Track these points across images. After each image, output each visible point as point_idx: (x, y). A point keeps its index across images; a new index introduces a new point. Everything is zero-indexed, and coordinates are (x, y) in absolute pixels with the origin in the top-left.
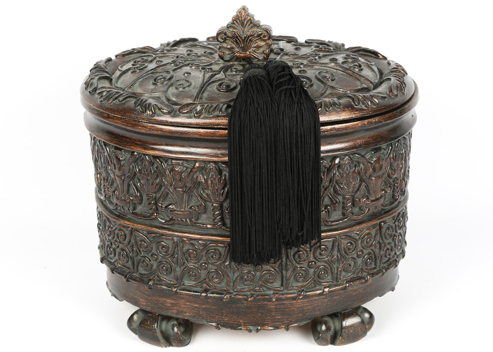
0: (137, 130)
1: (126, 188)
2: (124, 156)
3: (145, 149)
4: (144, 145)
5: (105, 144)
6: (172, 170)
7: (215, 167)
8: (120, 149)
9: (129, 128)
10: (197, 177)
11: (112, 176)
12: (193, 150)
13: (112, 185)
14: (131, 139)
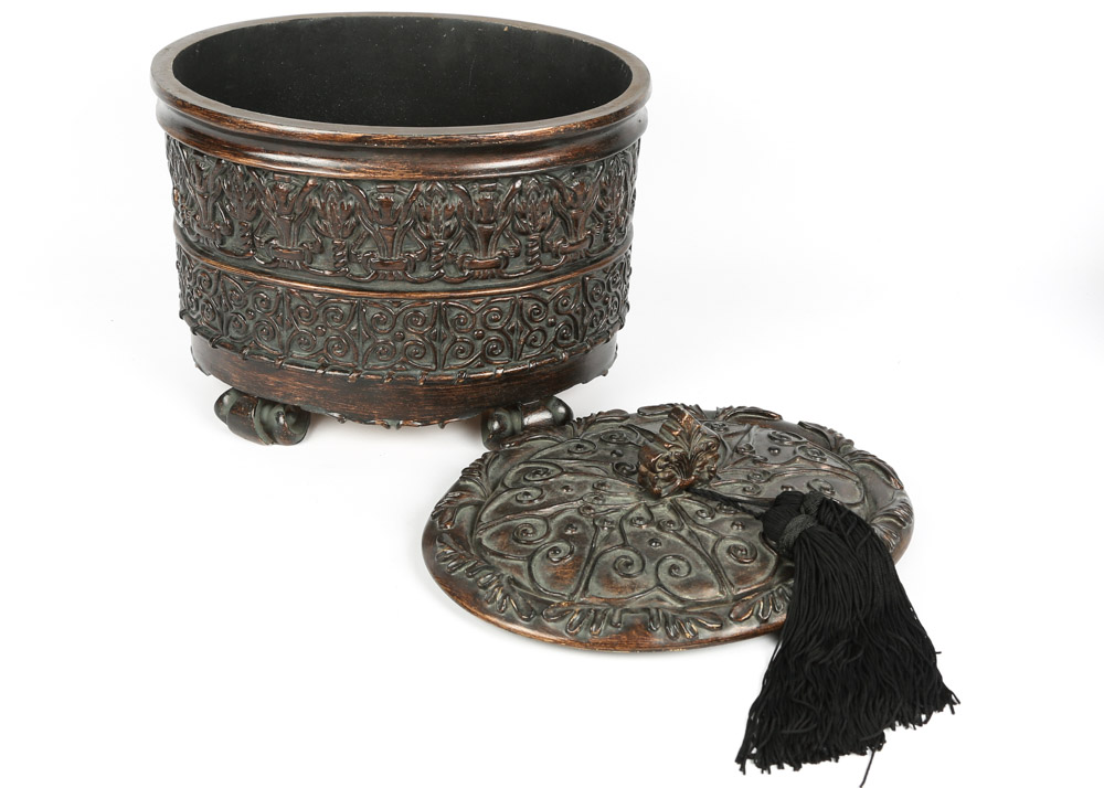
0: (224, 127)
1: (210, 212)
2: (207, 164)
3: (235, 155)
4: (236, 150)
5: (182, 146)
6: (275, 189)
7: (337, 187)
8: (202, 155)
9: (212, 124)
10: (311, 200)
11: (191, 192)
12: (304, 160)
13: (192, 206)
14: (215, 140)
